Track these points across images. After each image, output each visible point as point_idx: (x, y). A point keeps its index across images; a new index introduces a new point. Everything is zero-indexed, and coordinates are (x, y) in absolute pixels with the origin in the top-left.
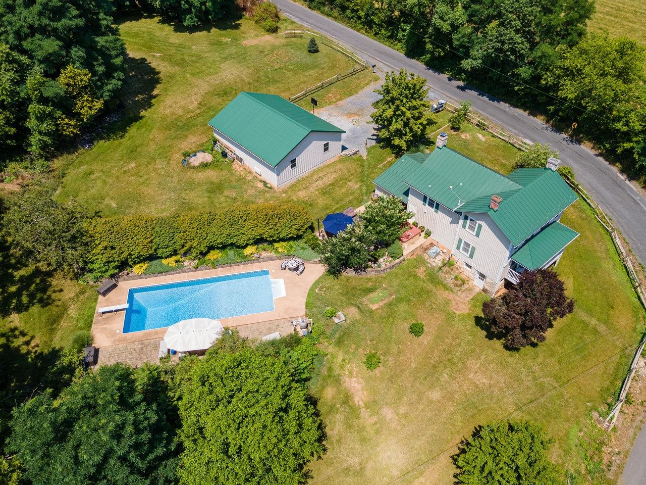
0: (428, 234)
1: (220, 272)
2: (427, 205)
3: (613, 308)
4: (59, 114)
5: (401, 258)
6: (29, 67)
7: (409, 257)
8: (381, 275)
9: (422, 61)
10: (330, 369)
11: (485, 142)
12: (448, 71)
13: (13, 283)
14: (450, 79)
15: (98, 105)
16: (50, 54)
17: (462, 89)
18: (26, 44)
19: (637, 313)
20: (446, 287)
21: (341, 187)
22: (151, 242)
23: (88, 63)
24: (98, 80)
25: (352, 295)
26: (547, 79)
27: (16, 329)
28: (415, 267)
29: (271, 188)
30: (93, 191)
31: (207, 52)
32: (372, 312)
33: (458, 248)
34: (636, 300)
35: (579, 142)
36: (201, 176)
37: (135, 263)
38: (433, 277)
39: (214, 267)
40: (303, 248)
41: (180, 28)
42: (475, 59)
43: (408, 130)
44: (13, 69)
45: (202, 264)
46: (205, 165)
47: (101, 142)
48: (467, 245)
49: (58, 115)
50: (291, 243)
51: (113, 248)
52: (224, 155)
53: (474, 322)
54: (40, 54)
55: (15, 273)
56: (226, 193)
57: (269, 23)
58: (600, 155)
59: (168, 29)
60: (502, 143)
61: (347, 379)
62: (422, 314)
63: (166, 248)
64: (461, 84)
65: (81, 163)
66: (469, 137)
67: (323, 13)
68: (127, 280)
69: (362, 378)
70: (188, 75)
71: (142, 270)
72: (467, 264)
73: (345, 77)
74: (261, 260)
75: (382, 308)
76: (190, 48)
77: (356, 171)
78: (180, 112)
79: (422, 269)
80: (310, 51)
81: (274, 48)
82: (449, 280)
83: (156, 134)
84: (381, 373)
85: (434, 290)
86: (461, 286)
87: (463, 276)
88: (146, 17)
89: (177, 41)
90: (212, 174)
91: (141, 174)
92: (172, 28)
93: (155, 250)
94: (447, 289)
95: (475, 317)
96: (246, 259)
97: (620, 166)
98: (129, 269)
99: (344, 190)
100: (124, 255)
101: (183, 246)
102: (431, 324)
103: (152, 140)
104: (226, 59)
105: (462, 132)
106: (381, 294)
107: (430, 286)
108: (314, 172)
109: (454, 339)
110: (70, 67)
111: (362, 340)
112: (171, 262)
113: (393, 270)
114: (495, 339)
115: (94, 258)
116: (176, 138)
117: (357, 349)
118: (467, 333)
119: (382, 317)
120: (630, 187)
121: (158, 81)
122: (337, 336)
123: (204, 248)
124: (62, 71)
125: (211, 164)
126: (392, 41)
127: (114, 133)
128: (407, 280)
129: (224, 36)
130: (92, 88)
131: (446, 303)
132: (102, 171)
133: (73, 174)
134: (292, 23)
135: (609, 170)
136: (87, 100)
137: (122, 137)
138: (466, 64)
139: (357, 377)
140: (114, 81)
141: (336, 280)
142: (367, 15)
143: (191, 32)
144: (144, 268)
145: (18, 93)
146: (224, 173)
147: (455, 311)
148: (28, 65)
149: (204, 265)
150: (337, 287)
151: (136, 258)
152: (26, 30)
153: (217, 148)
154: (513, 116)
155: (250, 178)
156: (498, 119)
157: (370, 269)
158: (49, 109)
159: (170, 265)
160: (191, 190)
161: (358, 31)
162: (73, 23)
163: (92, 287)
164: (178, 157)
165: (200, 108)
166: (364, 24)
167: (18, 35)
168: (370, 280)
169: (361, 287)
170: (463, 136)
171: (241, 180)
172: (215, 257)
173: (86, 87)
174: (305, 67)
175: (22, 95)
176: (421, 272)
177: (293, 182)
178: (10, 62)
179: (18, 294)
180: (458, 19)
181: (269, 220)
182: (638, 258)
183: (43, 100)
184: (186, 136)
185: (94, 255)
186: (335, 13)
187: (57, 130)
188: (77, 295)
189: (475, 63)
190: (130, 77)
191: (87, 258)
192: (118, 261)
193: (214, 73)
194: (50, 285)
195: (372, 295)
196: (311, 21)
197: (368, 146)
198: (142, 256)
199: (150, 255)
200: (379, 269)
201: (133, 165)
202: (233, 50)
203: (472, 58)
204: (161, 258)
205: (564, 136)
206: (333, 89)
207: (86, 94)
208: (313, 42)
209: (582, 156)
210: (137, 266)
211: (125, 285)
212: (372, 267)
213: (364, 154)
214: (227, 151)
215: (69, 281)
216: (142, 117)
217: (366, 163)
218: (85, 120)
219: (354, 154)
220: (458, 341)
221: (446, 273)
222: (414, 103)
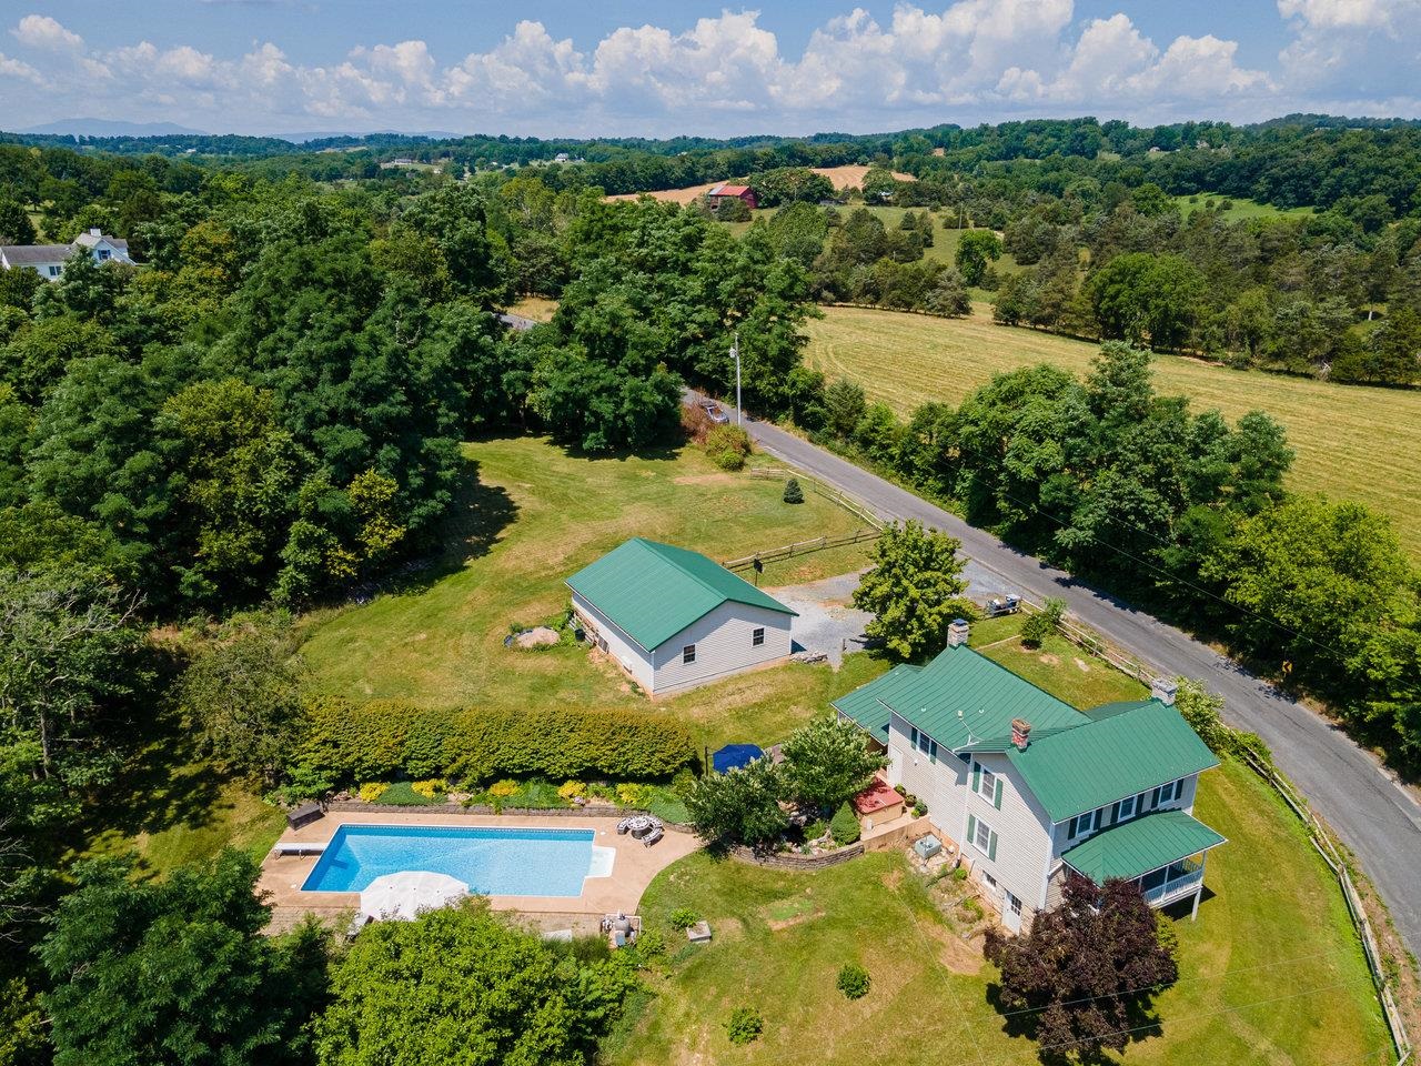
0: (923, 811)
1: (507, 822)
2: (918, 748)
3: (1317, 1025)
4: (333, 540)
5: (855, 845)
6: (311, 469)
7: (874, 849)
8: (808, 871)
9: (997, 534)
10: (655, 1026)
11: (1088, 673)
12: (1042, 552)
13: (163, 785)
14: (1043, 566)
15: (396, 533)
16: (347, 452)
17: (1065, 583)
18: (319, 435)
19: (1375, 1045)
20: (938, 918)
21: (777, 711)
22: (402, 743)
23: (399, 471)
24: (408, 498)
25: (738, 895)
26: (1210, 568)
27: (137, 855)
28: (880, 867)
29: (643, 695)
30: (344, 667)
31: (608, 488)
32: (769, 933)
33: (970, 838)
34: (1380, 1020)
35: (1295, 698)
36: (531, 663)
37: (365, 780)
38: (915, 895)
39: (498, 812)
40: (669, 801)
41: (576, 452)
42: (1081, 529)
43: (914, 622)
44: (287, 468)
45: (478, 801)
46: (541, 649)
47: (388, 597)
48: (984, 829)
49: (330, 542)
50: (649, 788)
51: (336, 745)
52: (580, 635)
53: (984, 994)
54: (333, 450)
55: (173, 771)
56: (561, 694)
57: (730, 454)
58: (1342, 728)
59: (558, 452)
60: (1125, 681)
61: (684, 1052)
62: (874, 957)
63: (424, 760)
64: (1066, 575)
65: (343, 624)
66: (1055, 661)
67: (831, 449)
68: (344, 810)
69: (714, 1056)
70: (564, 517)
71: (374, 794)
72: (989, 877)
73: (839, 544)
74: (586, 811)
75: (792, 930)
76: (583, 481)
77: (812, 689)
78: (531, 567)
79: (896, 874)
80: (786, 500)
81: (725, 490)
82: (949, 905)
83: (480, 596)
84: (757, 1055)
85: (912, 917)
86: (972, 921)
87: (981, 904)
88: (528, 435)
89: (566, 470)
90: (549, 664)
91: (431, 650)
92: (564, 452)
93: (405, 760)
94: (941, 922)
95: (990, 985)
96: (560, 807)
97: (1383, 754)
98: (353, 790)
99: (779, 718)
100: (350, 759)
101: (454, 760)
102: (887, 980)
103: (470, 603)
104: (637, 499)
105: (1045, 652)
106: (796, 905)
107: (904, 909)
108: (732, 680)
109: (932, 1020)
110: (370, 473)
111: (736, 981)
112: (425, 788)
113: (836, 867)
114: (1023, 1036)
115: (300, 757)
116: (510, 603)
117: (718, 997)
118: (965, 1014)
119: (786, 946)
120: (1404, 797)
121: (511, 520)
122: (686, 965)
123: (489, 768)
124: (357, 476)
125: (553, 647)
126: (945, 498)
127: (412, 586)
128: (860, 888)
129: (646, 468)
130: (394, 508)
131: (932, 948)
132: (370, 639)
133: (325, 637)
134: (773, 460)
135: (1360, 759)
136: (382, 524)
137: (421, 593)
138: (1064, 536)
139: (706, 1051)
140: (432, 503)
141: (715, 866)
142: (904, 454)
143: (592, 459)
144: (377, 791)
145: (283, 503)
146: (571, 663)
147: (948, 967)
148: (312, 466)
149: (482, 804)
150: (713, 878)
151: (369, 768)
152: (323, 415)
153: (573, 626)
154: (1161, 639)
155: (611, 674)
156: (1128, 640)
157: (786, 854)
158: (322, 531)
159: (424, 793)
160: (504, 683)
161: (888, 479)
162: (395, 410)
163: (282, 812)
164: (502, 631)
165: (565, 564)
166: (899, 468)
167: (312, 421)
168: (782, 876)
169: (761, 886)
170: (1044, 659)
171: (598, 677)
172: (505, 791)
173: (385, 504)
174: (770, 522)
175: (289, 505)
176: (892, 881)
177: (686, 691)
178: (288, 457)
179: (165, 803)
180: (1047, 460)
181: (613, 734)
182: (1404, 940)
183: (316, 517)
184: (527, 603)
185: (303, 751)
186: (853, 450)
187: (323, 565)
188: (253, 822)
189: (1080, 534)
190: (470, 510)
191: (290, 753)
192: (337, 768)
193: (608, 518)
194: (219, 795)
195: (778, 904)
196: (807, 460)
197: (848, 652)
198: (380, 767)
199: (395, 768)
200: (803, 857)
201: (423, 636)
202: (654, 488)
203: (1075, 526)
204: (411, 778)
205: (1263, 683)
206: (812, 560)
207: (383, 515)
208: (794, 485)
209: (1298, 724)
210: (368, 786)
211: (336, 818)
212: (790, 851)
213: (835, 663)
214: (586, 630)
215: (249, 795)
216: (467, 567)
217: (836, 679)
218: (370, 555)
219: (816, 660)
220: (939, 1027)
221: (946, 891)
222: (928, 574)
